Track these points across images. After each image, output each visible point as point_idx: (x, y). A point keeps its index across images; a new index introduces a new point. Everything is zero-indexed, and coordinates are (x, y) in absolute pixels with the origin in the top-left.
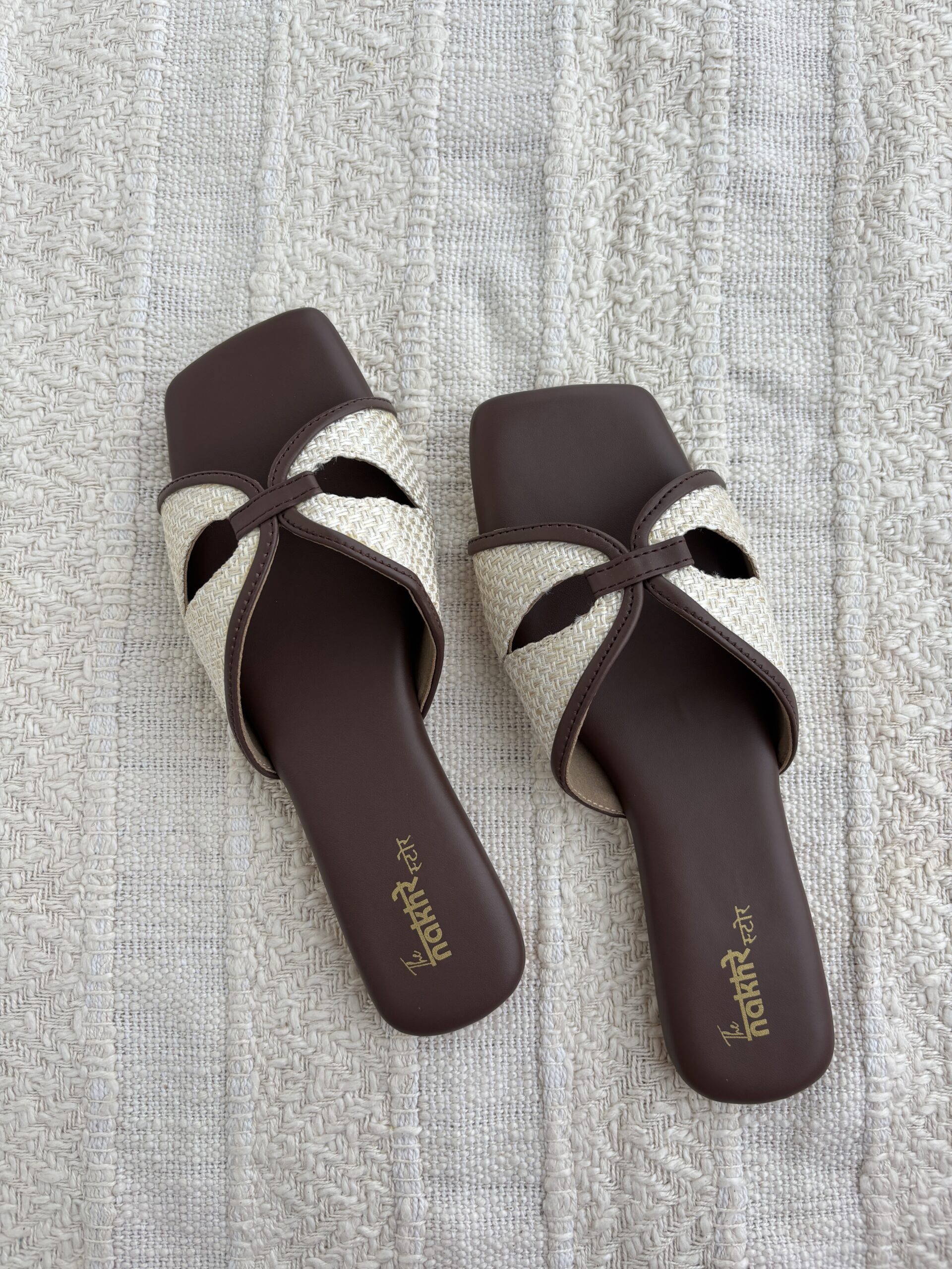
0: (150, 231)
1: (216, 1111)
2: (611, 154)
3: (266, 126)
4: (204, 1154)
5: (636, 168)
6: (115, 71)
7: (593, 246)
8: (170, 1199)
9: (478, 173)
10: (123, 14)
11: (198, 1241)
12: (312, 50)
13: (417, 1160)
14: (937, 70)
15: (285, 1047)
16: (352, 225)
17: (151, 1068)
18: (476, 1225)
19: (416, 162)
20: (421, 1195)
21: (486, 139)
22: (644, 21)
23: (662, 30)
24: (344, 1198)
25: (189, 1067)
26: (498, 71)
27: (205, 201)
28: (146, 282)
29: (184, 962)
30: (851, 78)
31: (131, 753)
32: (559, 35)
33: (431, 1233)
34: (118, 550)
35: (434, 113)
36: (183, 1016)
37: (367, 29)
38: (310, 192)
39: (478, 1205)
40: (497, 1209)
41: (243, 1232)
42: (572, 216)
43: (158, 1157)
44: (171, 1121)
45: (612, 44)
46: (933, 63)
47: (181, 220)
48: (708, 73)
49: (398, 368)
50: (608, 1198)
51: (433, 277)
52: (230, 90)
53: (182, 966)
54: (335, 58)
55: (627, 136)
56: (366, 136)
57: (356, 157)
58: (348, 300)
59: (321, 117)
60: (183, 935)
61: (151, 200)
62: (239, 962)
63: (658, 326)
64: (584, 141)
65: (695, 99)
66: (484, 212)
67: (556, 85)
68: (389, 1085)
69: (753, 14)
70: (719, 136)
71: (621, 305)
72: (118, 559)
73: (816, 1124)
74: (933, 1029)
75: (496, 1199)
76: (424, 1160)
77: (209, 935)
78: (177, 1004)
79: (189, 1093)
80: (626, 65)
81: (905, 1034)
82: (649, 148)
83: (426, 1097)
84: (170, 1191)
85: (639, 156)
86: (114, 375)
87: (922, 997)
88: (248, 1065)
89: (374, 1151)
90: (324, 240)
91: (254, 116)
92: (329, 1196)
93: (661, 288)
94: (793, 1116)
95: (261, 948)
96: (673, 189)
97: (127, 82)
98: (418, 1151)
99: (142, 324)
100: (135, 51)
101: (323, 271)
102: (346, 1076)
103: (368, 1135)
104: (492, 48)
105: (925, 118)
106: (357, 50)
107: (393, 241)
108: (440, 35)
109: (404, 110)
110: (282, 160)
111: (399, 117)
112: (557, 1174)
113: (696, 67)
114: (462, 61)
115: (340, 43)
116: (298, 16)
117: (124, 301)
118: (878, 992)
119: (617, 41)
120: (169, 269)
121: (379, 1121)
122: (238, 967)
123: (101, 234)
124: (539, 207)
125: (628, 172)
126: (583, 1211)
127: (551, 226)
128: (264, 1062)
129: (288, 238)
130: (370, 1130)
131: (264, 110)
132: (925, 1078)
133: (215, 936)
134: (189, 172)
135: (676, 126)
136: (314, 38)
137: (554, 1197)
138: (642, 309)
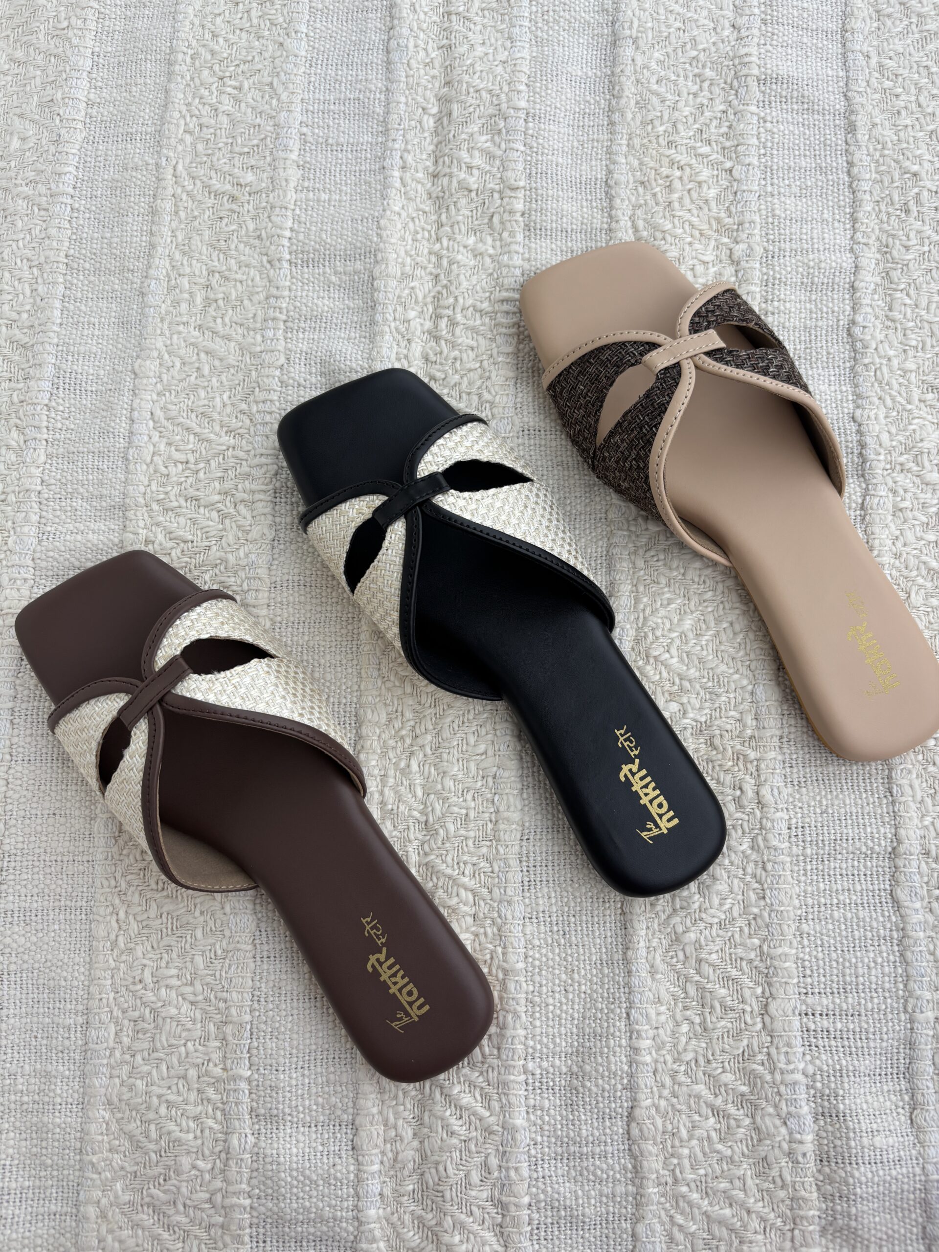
0: (56, 328)
1: (77, 1057)
2: (429, 262)
3: (153, 246)
4: (65, 1095)
5: (449, 273)
6: (33, 205)
7: (413, 333)
8: (34, 1135)
9: (322, 278)
10: (41, 160)
11: (55, 1173)
12: (191, 187)
13: (246, 1099)
14: (692, 192)
15: (138, 1001)
16: (219, 321)
17: (24, 1020)
18: (295, 1159)
19: (272, 271)
20: (248, 1131)
21: (327, 252)
22: (455, 161)
23: (470, 168)
24: (182, 1135)
25: (56, 1019)
26: (340, 201)
27: (103, 304)
28: (51, 368)
29: (56, 927)
30: (622, 200)
31: (21, 750)
32: (388, 173)
33: (255, 1165)
34: (18, 582)
35: (288, 234)
36: (53, 974)
37: (236, 170)
38: (186, 296)
39: (298, 1141)
40: (314, 1145)
41: (93, 1165)
42: (395, 310)
43: (25, 1099)
44: (38, 1066)
45: (431, 179)
46: (689, 187)
47: (82, 319)
48: (506, 200)
49: (252, 433)
50: (410, 1133)
51: (282, 360)
52: (125, 218)
53: (54, 931)
54: (210, 193)
55: (442, 248)
56: (233, 252)
57: (224, 268)
58: (214, 380)
59: (198, 238)
60: (57, 903)
61: (58, 304)
62: (102, 926)
63: (464, 396)
64: (406, 252)
65: (496, 219)
66: (326, 308)
67: (384, 210)
68: (224, 1033)
69: (543, 153)
70: (514, 247)
71: (436, 380)
72: (18, 590)
73: (587, 1068)
74: (691, 982)
75: (314, 1136)
76: (252, 1100)
77: (79, 904)
78: (49, 964)
79: (54, 1041)
80: (441, 194)
81: (666, 987)
82: (460, 257)
83: (256, 1044)
84: (34, 1128)
85: (451, 263)
86: (22, 443)
87: (681, 955)
88: (105, 1018)
89: (210, 1092)
90: (197, 333)
91: (144, 238)
92: (169, 1133)
93: (468, 366)
94: (569, 1062)
95: (122, 915)
96: (478, 288)
97: (43, 213)
98: (247, 1092)
99: (46, 402)
100: (50, 189)
101: (195, 357)
102: (189, 1025)
103: (206, 1079)
104: (336, 183)
105: (681, 231)
106: (228, 187)
107: (252, 333)
108: (294, 175)
109: (263, 232)
110: (164, 271)
111: (259, 237)
112: (366, 1112)
113: (496, 195)
114: (311, 194)
115: (214, 181)
116: (181, 161)
117: (32, 383)
118: (643, 952)
119: (435, 176)
120: (70, 358)
121: (216, 1065)
122: (101, 932)
123: (17, 331)
124: (370, 304)
125: (442, 276)
126: (389, 1146)
127: (379, 318)
128: (120, 1015)
129: (167, 332)
130: (207, 1074)
131: (152, 234)
132: (685, 1028)
133: (84, 904)
134: (90, 282)
135: (481, 240)
136: (193, 178)
137: (363, 1134)
138: (452, 383)
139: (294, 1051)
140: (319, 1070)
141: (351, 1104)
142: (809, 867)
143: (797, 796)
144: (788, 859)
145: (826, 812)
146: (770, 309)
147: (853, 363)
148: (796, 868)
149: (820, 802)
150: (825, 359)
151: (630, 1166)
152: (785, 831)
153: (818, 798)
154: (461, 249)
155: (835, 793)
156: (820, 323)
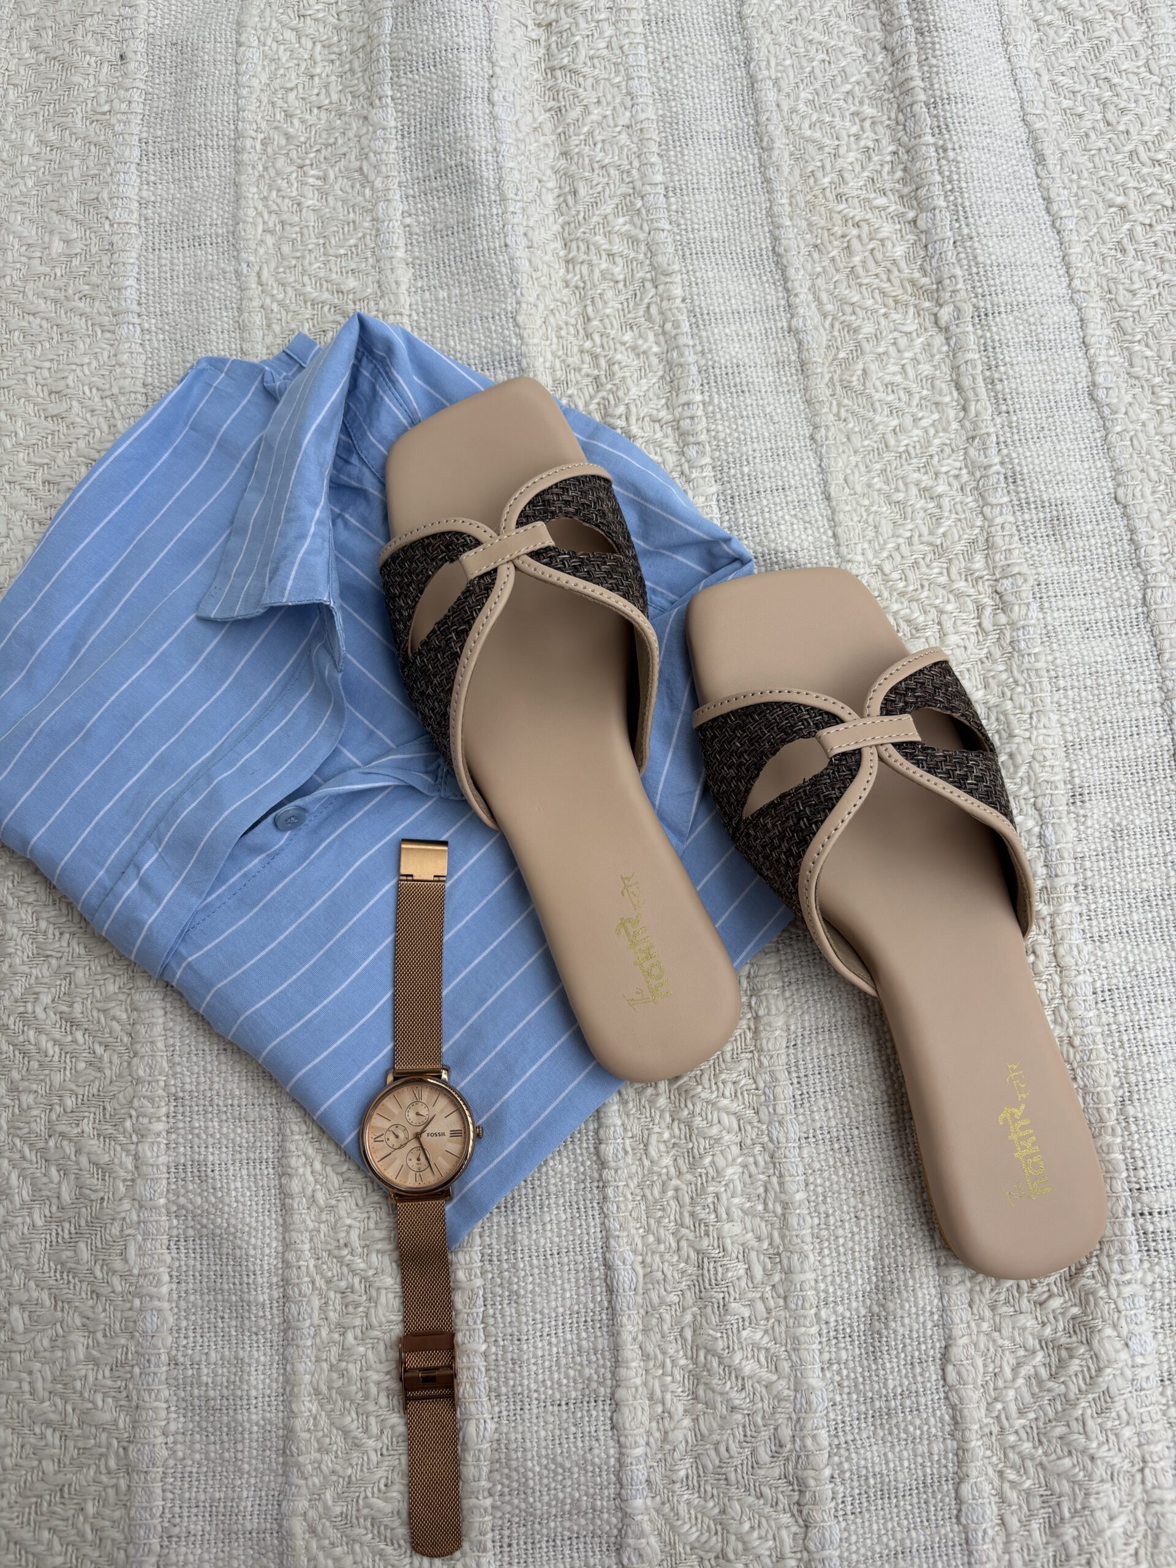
139: (538, 1316)
140: (568, 1336)
141: (609, 1375)
142: (1125, 1038)
143: (1100, 954)
144: (1099, 1030)
145: (1134, 969)
146: (996, 375)
147: (1103, 433)
148: (1110, 1040)
149: (1126, 958)
150: (1070, 429)
151: (947, 1418)
152: (1091, 997)
153: (1123, 954)
154: (618, 346)
155: (1142, 947)
156: (1057, 387)
